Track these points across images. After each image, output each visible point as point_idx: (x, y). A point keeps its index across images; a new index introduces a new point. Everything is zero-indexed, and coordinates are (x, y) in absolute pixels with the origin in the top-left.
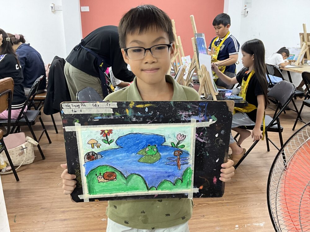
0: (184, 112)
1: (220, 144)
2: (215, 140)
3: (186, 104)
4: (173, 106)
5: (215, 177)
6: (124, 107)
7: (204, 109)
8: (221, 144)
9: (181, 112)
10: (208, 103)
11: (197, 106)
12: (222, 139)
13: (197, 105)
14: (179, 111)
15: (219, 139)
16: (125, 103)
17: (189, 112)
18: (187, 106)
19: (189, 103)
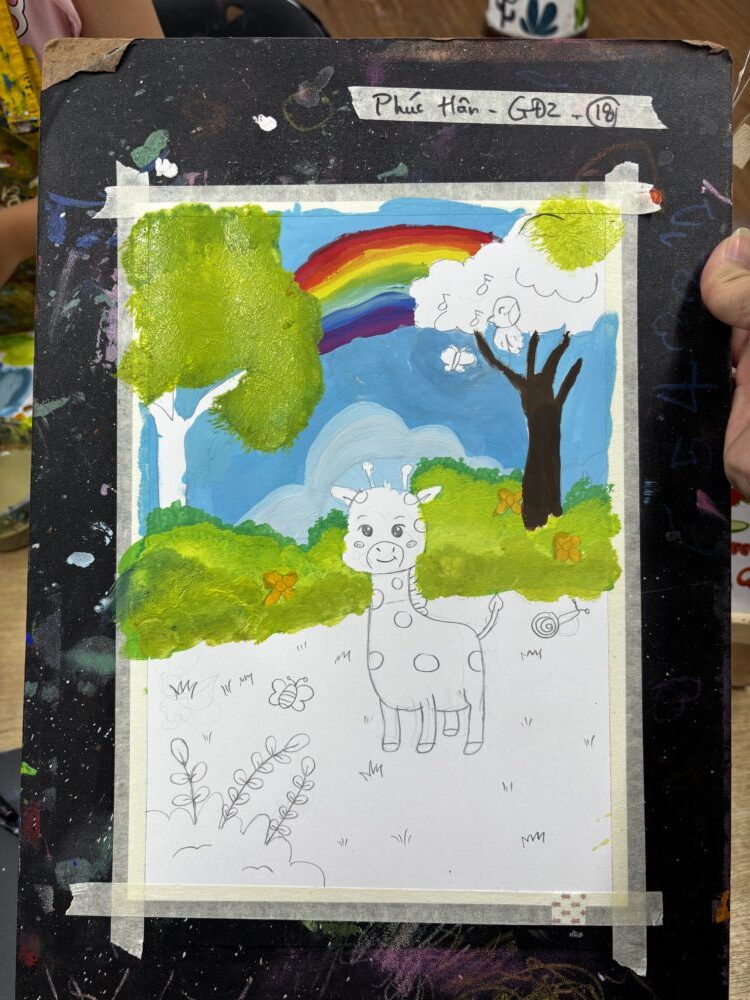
1: (325, 99)
2: (297, 134)
3: (54, 321)
4: (65, 400)
6: (57, 695)
8: (327, 92)
9: (104, 353)
10: (53, 196)
11: (73, 256)
12: (296, 90)
13: (64, 257)
14: (99, 365)
15: (294, 107)
16: (36, 684)
18: (68, 316)
19: (49, 305)
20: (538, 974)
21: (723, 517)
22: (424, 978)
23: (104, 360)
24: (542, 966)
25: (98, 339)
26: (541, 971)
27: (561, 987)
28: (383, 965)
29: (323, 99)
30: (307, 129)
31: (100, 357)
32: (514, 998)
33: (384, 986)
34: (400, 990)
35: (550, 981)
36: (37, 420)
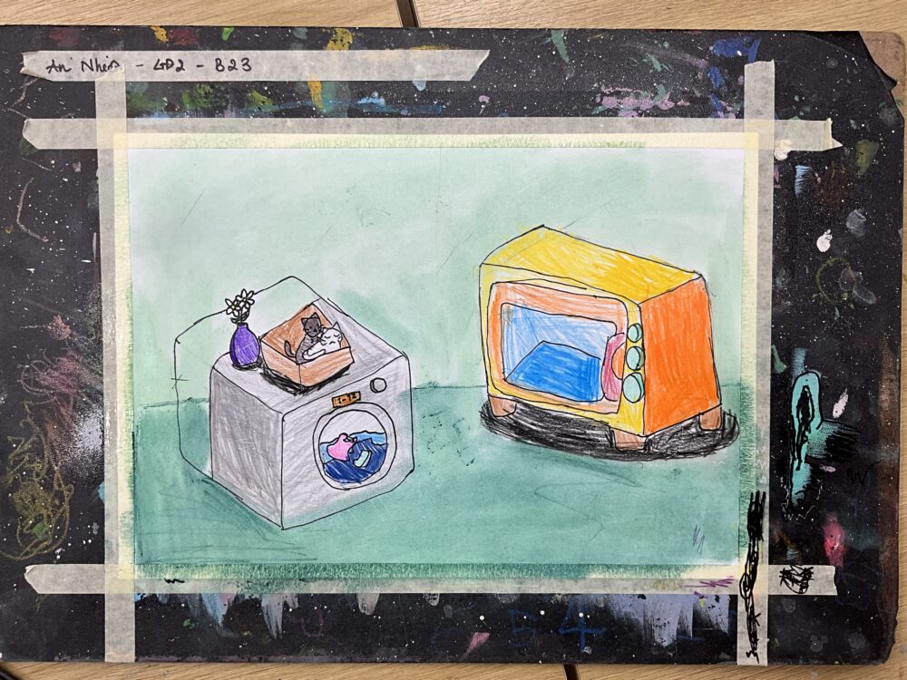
0: (628, 94)
1: (846, 296)
2: (813, 270)
3: (640, 46)
4: (566, 59)
5: (832, 518)
8: (853, 299)
9: (611, 94)
10: (757, 43)
11: (702, 63)
12: (856, 269)
13: (700, 55)
14: (598, 90)
15: (834, 271)
16: (303, 37)
17: (656, 94)
18: (645, 60)
19: (656, 42)
20: (60, 495)
21: (465, 655)
22: (53, 394)
23: (604, 94)
24: (67, 499)
25: (624, 89)
26: (62, 500)
27: (49, 516)
28: (63, 359)
29: (846, 294)
30: (818, 281)
31: (606, 91)
32: (38, 475)
33: (45, 361)
34: (43, 375)
35: (55, 506)
36: (547, 33)
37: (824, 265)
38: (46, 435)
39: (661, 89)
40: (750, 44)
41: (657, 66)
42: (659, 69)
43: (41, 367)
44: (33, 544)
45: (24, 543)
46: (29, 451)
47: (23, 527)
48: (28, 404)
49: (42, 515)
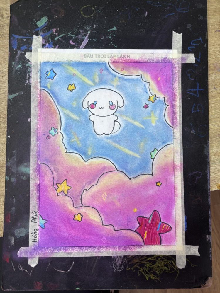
0: (29, 75)
1: (93, 8)
2: (85, 18)
3: (14, 71)
4: (17, 94)
6: (15, 180)
7: (25, 40)
8: (93, 6)
10: (13, 35)
11: (19, 52)
13: (17, 52)
14: (28, 84)
17: (29, 66)
18: (18, 69)
19: (12, 66)
21: (206, 126)
25: (27, 76)
27: (164, 262)
30: (88, 17)
31: (28, 82)
32: (151, 265)
33: (113, 263)
34: (118, 264)
35: (161, 260)
36: (9, 100)
37: (83, 15)
38: (138, 263)
39: (27, 65)
40: (13, 37)
41: (20, 66)
42: (21, 65)
43: (115, 264)
44: (173, 267)
45: (173, 270)
46: (143, 268)
47: (168, 271)
48: (128, 268)
49: (164, 264)
